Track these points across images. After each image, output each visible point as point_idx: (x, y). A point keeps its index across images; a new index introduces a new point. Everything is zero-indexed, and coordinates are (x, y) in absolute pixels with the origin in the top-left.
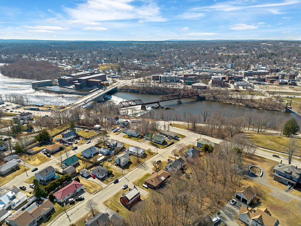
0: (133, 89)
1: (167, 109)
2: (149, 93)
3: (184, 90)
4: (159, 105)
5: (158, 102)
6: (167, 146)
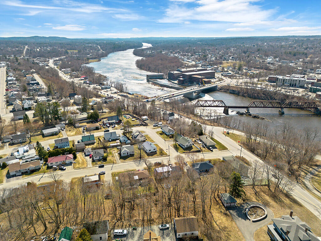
0: (234, 89)
1: (255, 117)
2: (251, 96)
3: (299, 98)
4: (248, 110)
5: (247, 108)
6: (188, 151)
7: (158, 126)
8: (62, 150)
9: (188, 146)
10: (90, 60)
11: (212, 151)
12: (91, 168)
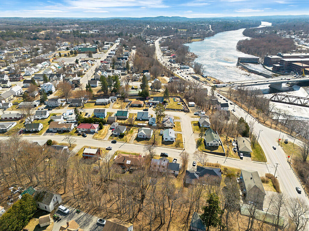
6: (210, 151)
7: (199, 115)
8: (94, 119)
9: (213, 145)
10: (193, 40)
12: (105, 141)
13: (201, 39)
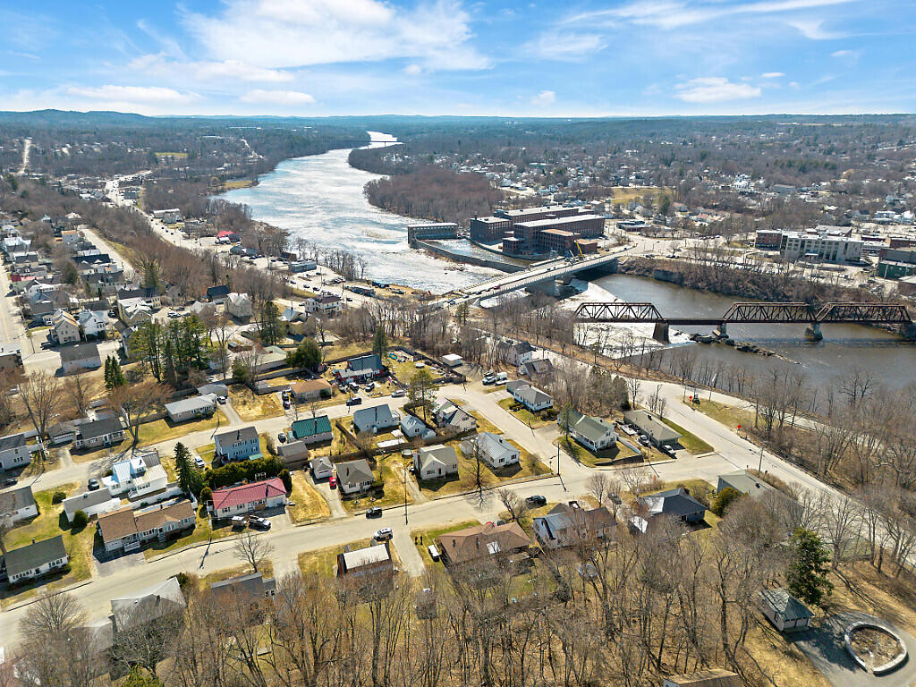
0: (667, 269)
1: (746, 349)
2: (719, 289)
3: (857, 294)
4: (723, 331)
5: (719, 323)
6: (609, 460)
7: (498, 383)
8: (245, 468)
9: (605, 445)
11: (673, 456)
12: (345, 520)
13: (251, 182)
